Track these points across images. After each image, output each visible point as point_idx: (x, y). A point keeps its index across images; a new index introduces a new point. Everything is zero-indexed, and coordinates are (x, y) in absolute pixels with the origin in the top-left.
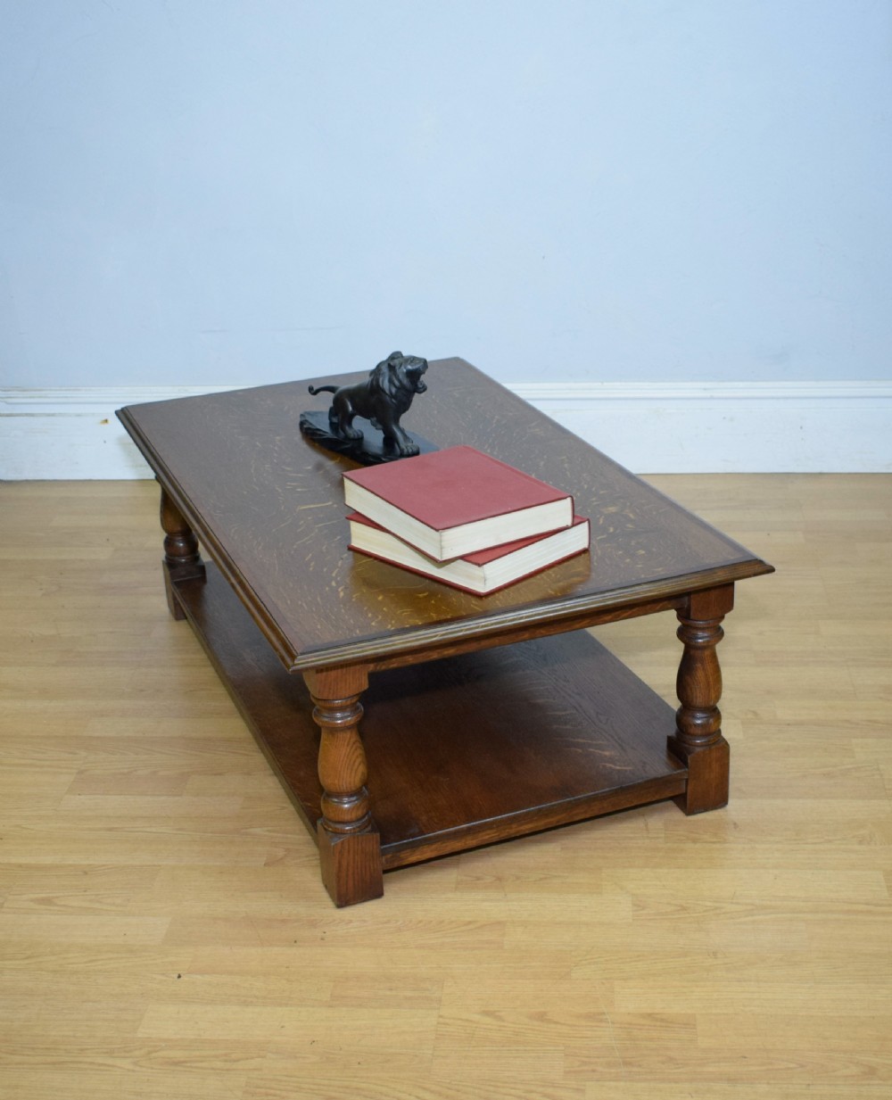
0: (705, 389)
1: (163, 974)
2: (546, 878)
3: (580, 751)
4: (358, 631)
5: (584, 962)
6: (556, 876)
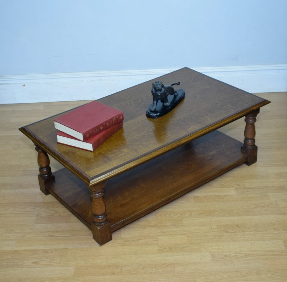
5: (199, 276)
6: (187, 247)
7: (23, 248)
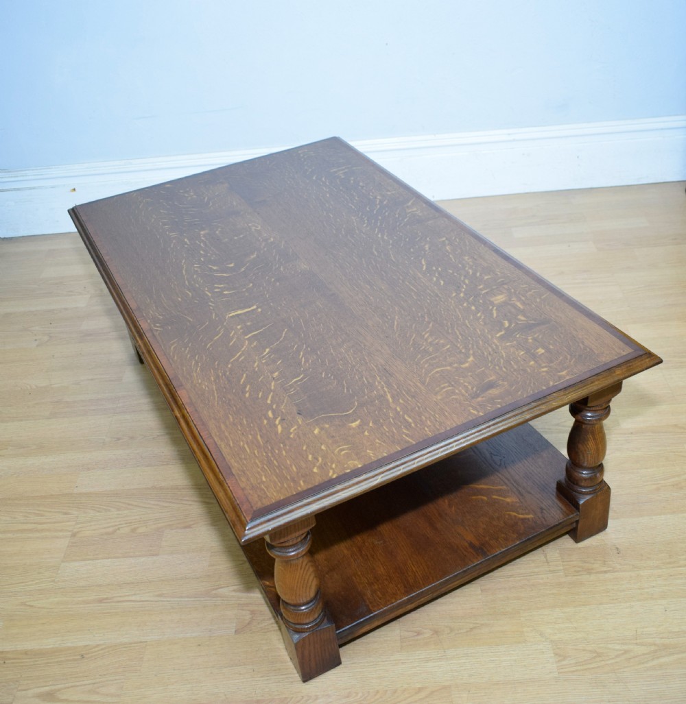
0: (509, 134)
2: (475, 628)
3: (485, 498)
6: (482, 625)
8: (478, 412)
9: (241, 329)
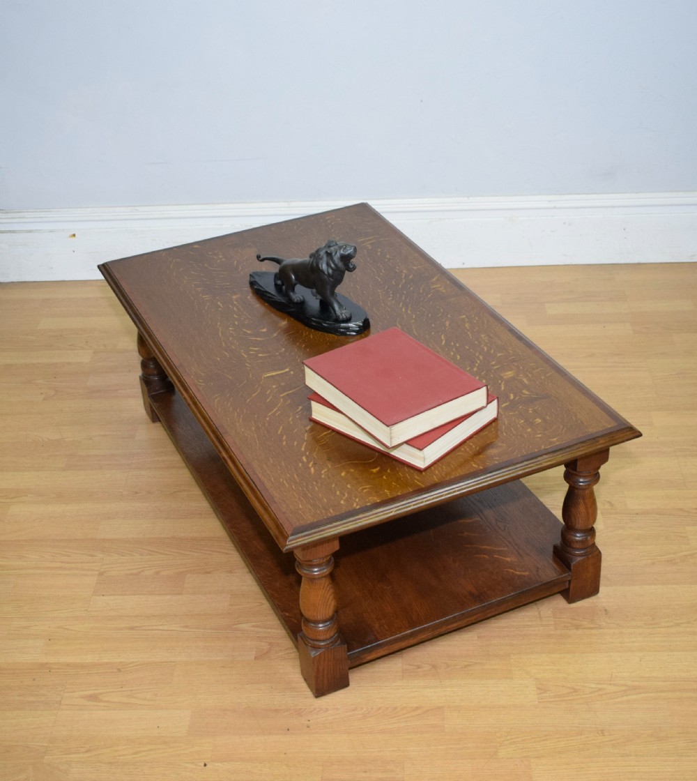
0: (550, 201)
1: (193, 763)
2: (469, 665)
3: (487, 557)
4: (331, 511)
5: (506, 742)
6: (476, 663)
7: (63, 660)
8: (479, 466)
9: (276, 388)
